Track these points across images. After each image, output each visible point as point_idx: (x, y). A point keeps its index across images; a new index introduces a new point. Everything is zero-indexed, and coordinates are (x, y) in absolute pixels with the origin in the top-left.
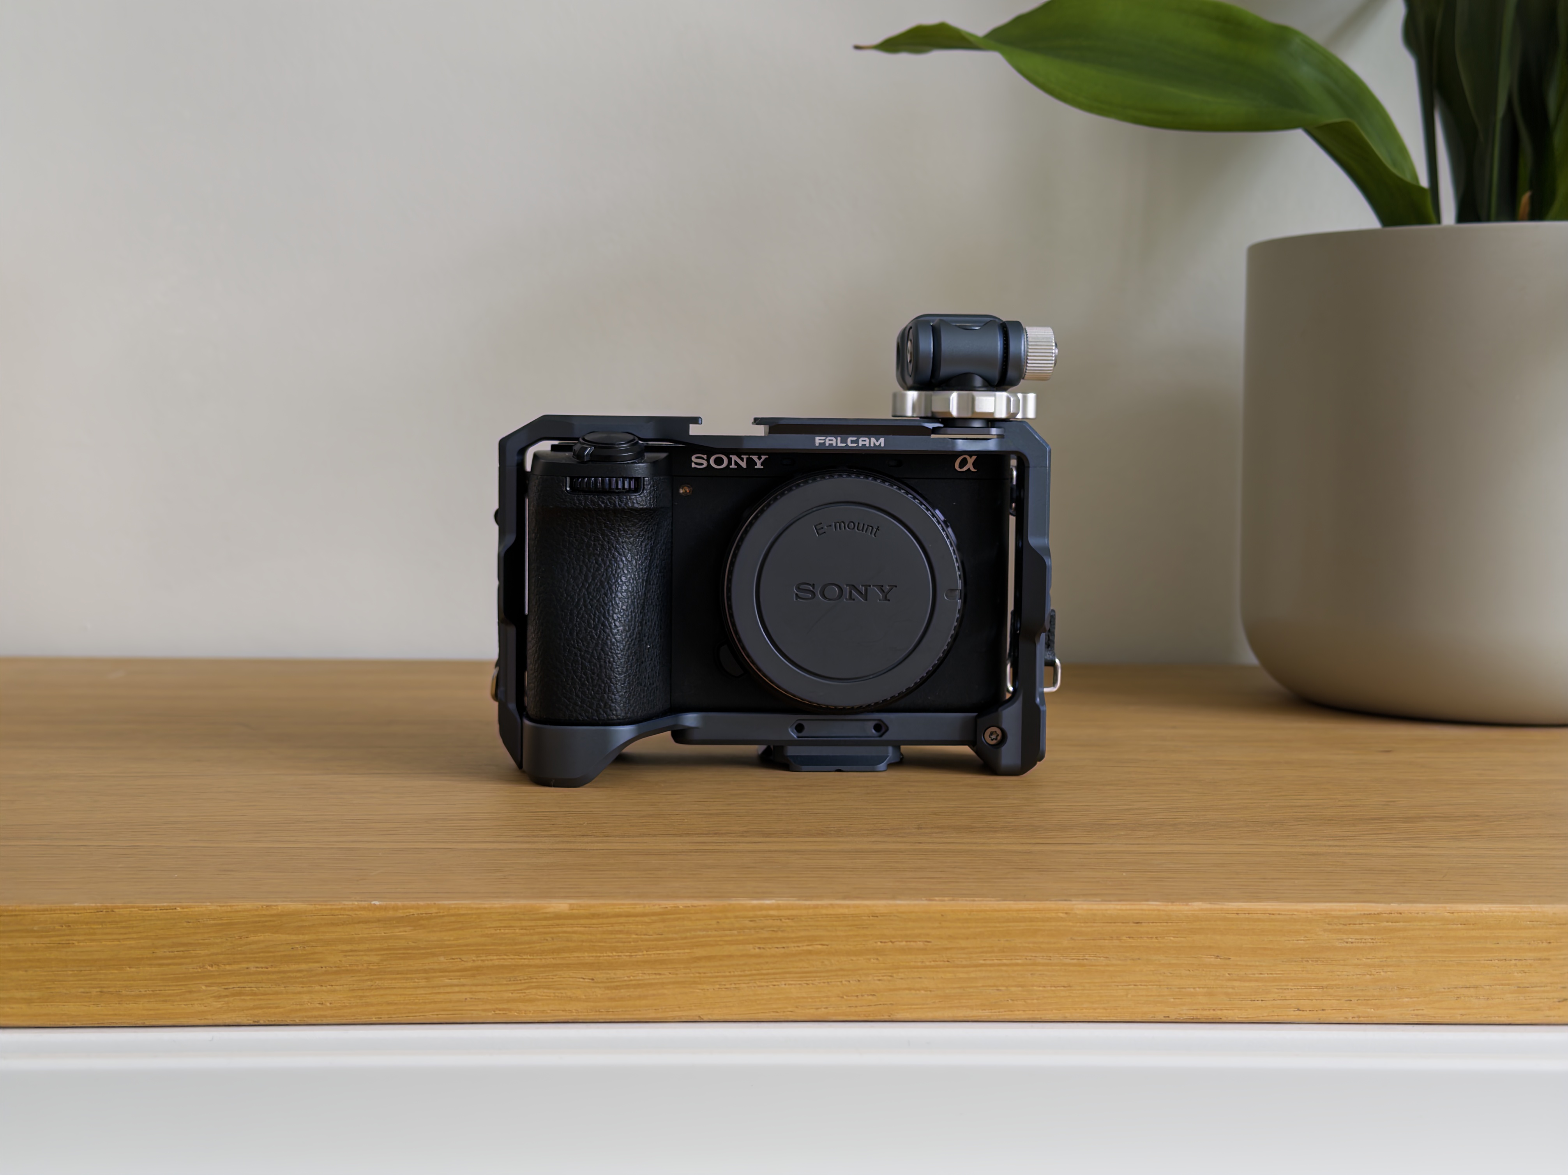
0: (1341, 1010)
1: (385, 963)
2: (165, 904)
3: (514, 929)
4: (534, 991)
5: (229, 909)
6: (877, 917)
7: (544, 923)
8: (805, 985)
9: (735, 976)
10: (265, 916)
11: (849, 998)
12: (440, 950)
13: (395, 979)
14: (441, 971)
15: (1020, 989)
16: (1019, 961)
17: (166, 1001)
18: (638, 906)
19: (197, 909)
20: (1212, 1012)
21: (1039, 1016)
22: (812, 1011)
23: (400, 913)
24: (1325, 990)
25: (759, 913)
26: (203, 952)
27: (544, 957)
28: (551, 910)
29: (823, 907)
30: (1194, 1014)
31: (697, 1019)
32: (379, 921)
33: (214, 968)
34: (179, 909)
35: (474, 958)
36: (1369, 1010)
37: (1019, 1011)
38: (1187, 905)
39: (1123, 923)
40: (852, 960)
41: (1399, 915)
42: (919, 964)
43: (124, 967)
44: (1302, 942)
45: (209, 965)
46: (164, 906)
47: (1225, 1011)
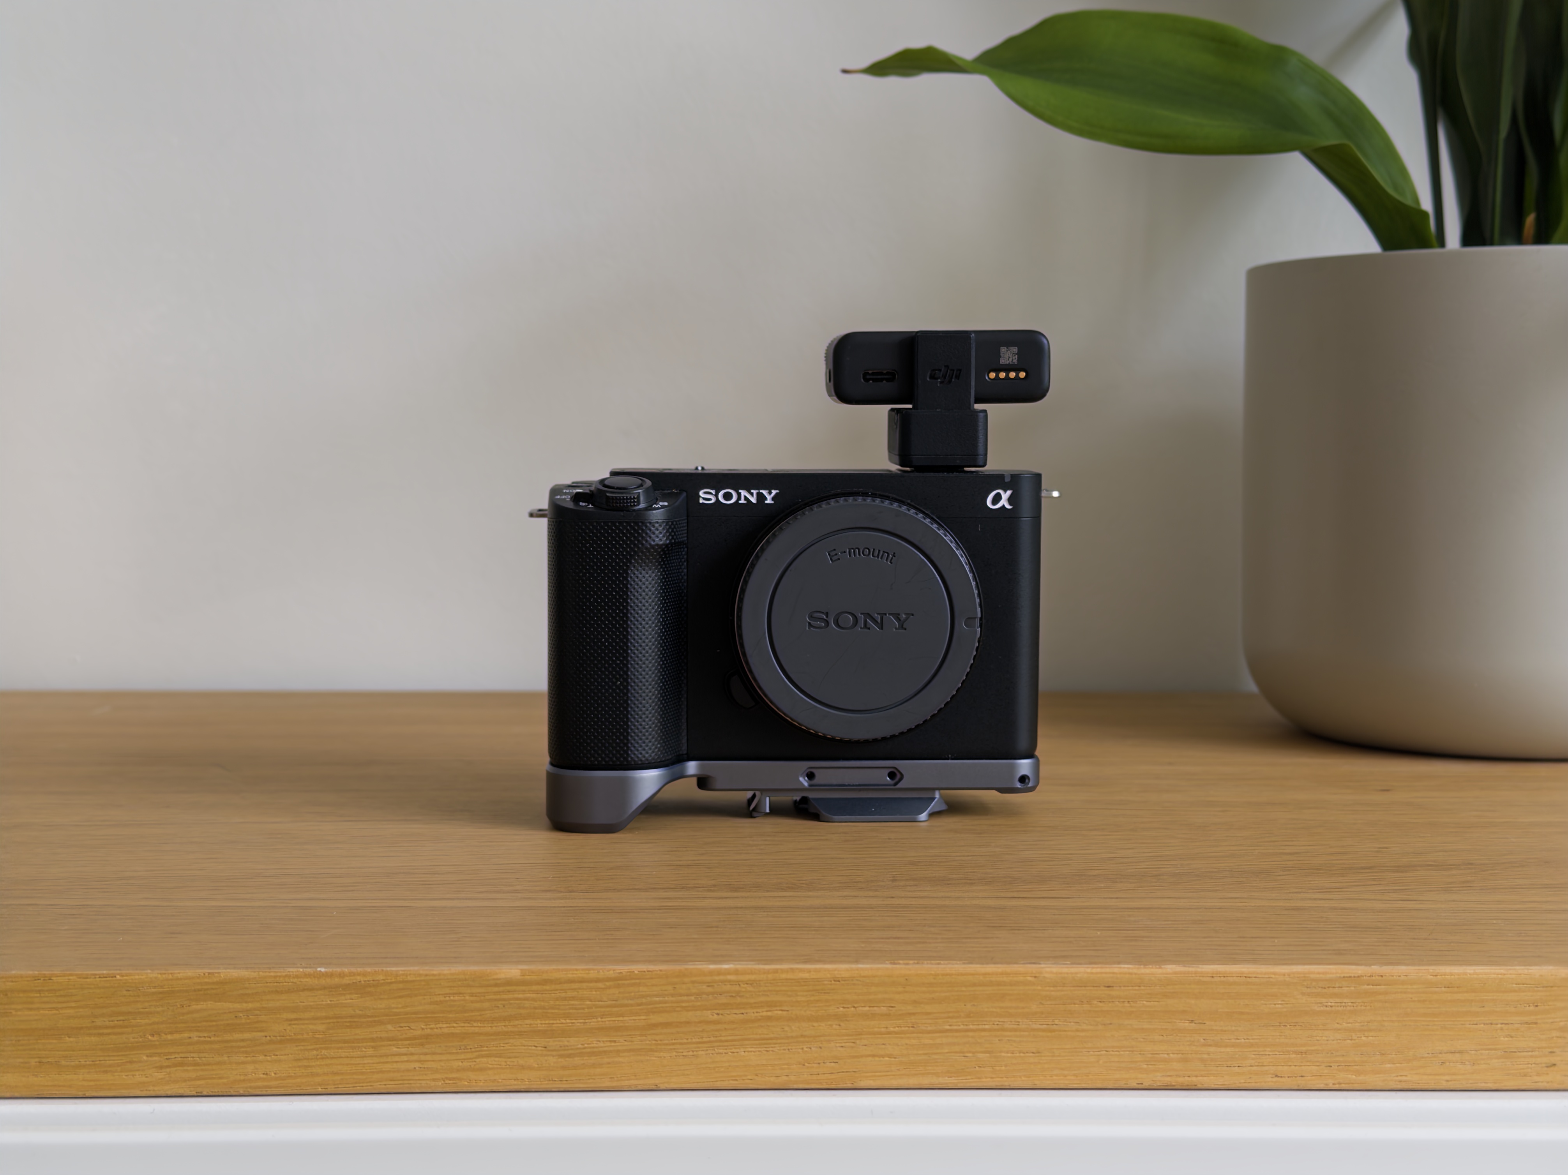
0: (1320, 1076)
1: (331, 1032)
2: (105, 972)
3: (464, 996)
4: (484, 1060)
5: (170, 977)
6: (839, 981)
7: (496, 989)
8: (765, 1052)
9: (694, 1043)
10: (207, 983)
11: (810, 1065)
12: (388, 1018)
13: (341, 1048)
14: (389, 1039)
15: (988, 1055)
16: (987, 1027)
17: (106, 1072)
18: (592, 972)
19: (137, 977)
20: (1187, 1078)
21: (1006, 1084)
22: (772, 1079)
23: (346, 981)
24: (1304, 1055)
25: (717, 978)
26: (143, 1022)
27: (496, 1025)
28: (502, 976)
29: (783, 971)
30: (1168, 1080)
31: (654, 1087)
32: (324, 988)
33: (156, 1038)
34: (118, 977)
35: (423, 1027)
36: (1350, 1076)
37: (986, 1078)
38: (1160, 968)
39: (1094, 986)
40: (814, 1026)
41: (1380, 978)
42: (883, 1030)
43: (63, 1036)
44: (1280, 1006)
45: (150, 1035)
46: (103, 974)
47: (1201, 1078)
